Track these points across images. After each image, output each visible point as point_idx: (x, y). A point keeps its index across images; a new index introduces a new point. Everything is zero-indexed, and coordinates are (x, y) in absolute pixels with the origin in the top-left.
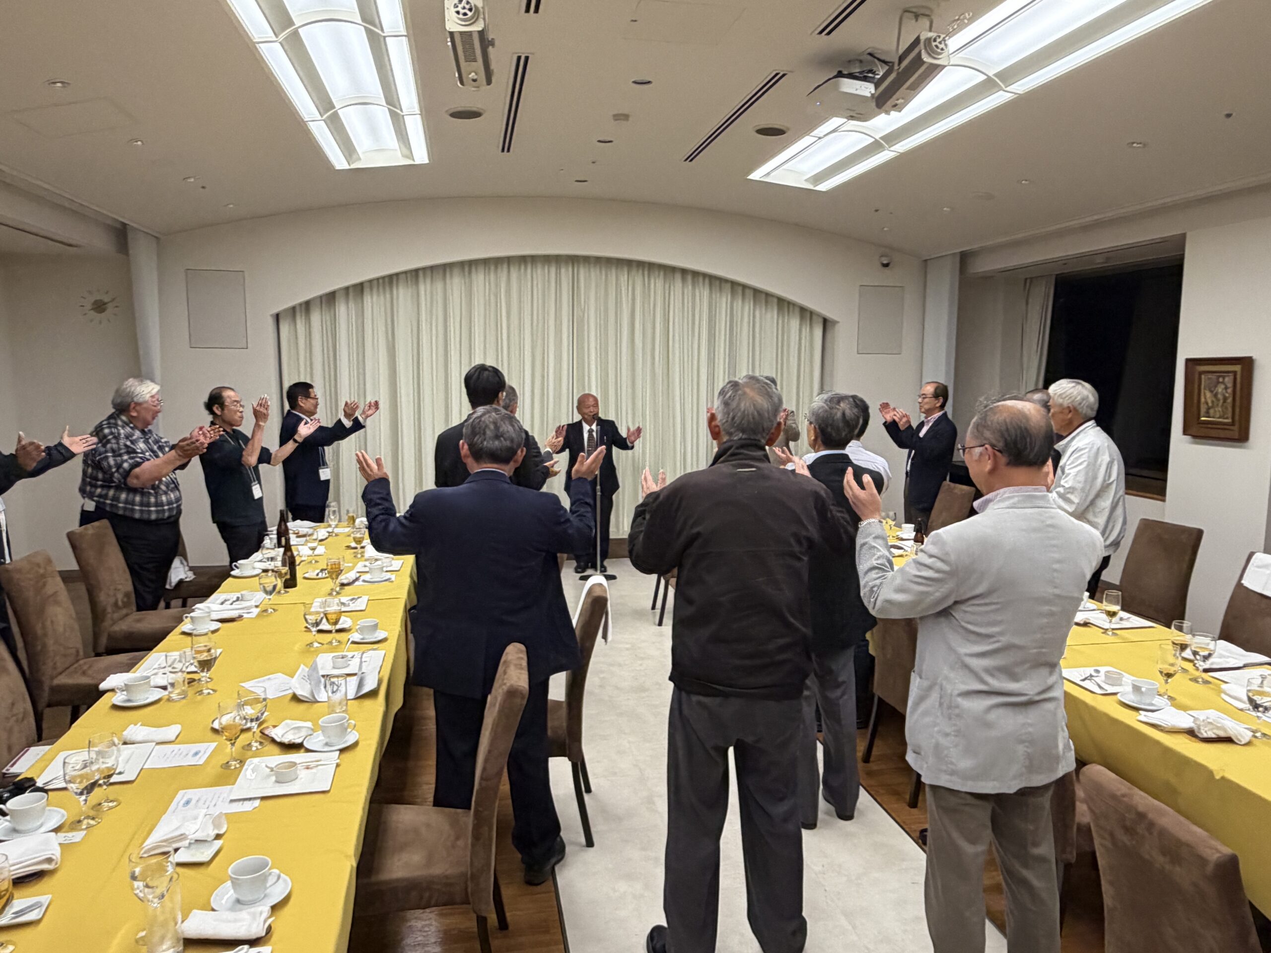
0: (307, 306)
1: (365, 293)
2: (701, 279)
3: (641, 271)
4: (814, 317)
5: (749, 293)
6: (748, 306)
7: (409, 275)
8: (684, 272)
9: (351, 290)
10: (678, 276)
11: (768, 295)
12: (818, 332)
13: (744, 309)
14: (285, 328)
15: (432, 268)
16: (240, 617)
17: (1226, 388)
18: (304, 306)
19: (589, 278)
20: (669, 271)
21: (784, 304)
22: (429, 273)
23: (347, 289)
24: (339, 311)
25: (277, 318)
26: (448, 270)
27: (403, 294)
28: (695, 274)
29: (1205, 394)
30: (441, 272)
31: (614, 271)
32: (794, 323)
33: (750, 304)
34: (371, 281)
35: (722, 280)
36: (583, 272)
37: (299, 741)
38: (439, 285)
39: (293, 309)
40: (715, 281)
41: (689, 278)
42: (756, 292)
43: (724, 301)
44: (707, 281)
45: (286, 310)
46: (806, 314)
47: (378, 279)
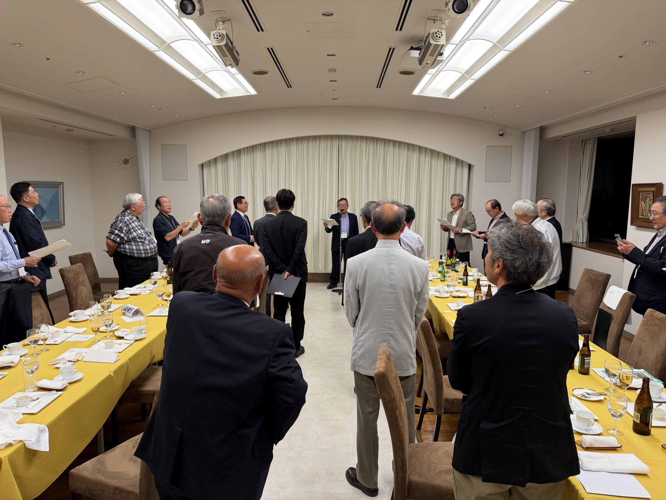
0: (215, 160)
1: (241, 155)
2: (403, 145)
3: (372, 143)
4: (464, 163)
5: (429, 152)
6: (428, 159)
7: (261, 146)
8: (394, 142)
9: (235, 153)
10: (391, 144)
11: (438, 153)
12: (466, 171)
13: (426, 160)
14: (205, 171)
15: (272, 142)
16: (140, 293)
17: (650, 200)
18: (214, 161)
19: (346, 146)
20: (386, 142)
21: (447, 157)
22: (270, 145)
23: (233, 152)
24: (229, 162)
25: (202, 166)
26: (279, 144)
27: (258, 155)
28: (400, 143)
29: (641, 203)
30: (276, 144)
31: (359, 142)
32: (453, 166)
33: (429, 157)
34: (244, 149)
35: (414, 146)
36: (344, 143)
37: (123, 336)
38: (275, 151)
39: (210, 162)
40: (410, 146)
41: (397, 144)
42: (432, 151)
43: (415, 156)
44: (406, 146)
45: (206, 163)
46: (458, 162)
47: (247, 148)
